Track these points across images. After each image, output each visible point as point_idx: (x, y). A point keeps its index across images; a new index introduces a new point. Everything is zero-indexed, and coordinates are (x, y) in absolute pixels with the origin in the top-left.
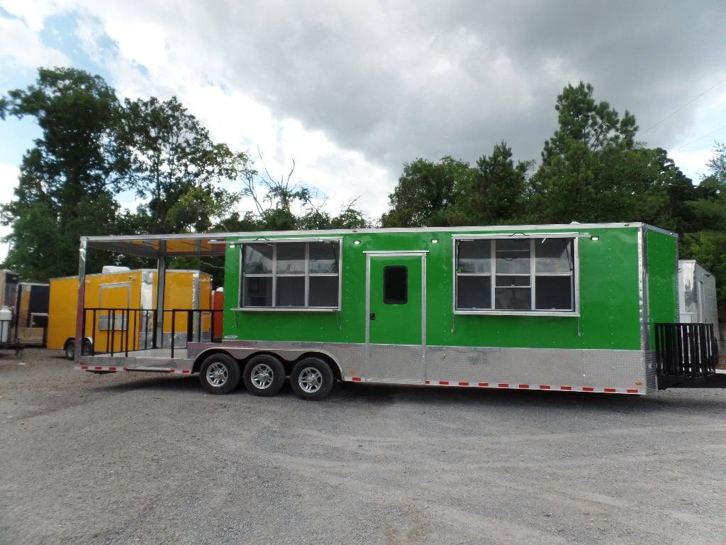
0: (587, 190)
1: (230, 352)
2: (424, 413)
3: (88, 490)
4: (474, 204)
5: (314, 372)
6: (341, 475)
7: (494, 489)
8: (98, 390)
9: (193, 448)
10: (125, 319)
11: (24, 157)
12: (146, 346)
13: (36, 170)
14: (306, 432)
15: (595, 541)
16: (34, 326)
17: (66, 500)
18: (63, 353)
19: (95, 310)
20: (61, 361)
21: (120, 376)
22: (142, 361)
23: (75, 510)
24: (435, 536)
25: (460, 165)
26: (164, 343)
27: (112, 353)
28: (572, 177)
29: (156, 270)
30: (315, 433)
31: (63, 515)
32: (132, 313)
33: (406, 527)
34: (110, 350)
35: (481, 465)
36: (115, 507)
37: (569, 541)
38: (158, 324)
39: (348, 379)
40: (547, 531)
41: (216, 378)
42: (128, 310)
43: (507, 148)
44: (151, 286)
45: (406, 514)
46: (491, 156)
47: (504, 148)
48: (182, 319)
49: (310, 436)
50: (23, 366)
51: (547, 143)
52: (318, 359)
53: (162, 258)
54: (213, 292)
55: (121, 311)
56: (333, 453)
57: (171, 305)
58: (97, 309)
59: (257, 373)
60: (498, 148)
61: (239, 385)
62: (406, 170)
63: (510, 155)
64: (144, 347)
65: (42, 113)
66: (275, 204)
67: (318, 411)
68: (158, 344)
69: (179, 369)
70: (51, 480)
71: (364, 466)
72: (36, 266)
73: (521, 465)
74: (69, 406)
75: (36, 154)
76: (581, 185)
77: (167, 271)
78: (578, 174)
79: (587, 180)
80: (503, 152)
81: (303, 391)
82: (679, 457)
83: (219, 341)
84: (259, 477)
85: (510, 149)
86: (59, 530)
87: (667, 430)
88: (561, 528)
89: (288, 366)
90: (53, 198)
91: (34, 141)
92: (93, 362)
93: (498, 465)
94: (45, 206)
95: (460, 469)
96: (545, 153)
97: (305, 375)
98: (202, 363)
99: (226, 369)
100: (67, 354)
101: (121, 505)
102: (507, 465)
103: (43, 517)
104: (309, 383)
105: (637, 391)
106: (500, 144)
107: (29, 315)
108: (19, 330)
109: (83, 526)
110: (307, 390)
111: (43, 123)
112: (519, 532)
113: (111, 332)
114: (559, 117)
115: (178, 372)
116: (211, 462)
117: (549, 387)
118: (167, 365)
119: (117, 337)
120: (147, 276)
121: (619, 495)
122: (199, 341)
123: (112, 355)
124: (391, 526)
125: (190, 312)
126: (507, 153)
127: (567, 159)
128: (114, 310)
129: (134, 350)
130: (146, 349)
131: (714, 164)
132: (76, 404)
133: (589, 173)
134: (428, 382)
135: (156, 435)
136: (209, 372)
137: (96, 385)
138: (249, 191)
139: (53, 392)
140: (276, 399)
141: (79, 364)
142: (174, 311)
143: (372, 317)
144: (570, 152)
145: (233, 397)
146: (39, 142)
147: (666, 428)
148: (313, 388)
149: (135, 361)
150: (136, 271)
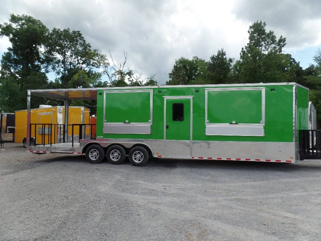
0: (260, 71)
1: (100, 144)
2: (192, 172)
3: (32, 213)
4: (208, 77)
5: (139, 153)
6: (158, 204)
7: (234, 210)
8: (38, 162)
9: (84, 191)
10: (50, 129)
11: (3, 56)
12: (60, 142)
13: (8, 62)
14: (138, 181)
15: (292, 238)
16: (8, 133)
17: (21, 219)
18: (22, 145)
19: (36, 124)
20: (22, 148)
21: (48, 155)
22: (58, 148)
23: (25, 224)
24: (211, 237)
25: (201, 61)
26: (69, 140)
27: (44, 145)
28: (253, 65)
29: (64, 107)
30: (142, 182)
31: (19, 227)
32: (53, 126)
33: (195, 232)
34: (43, 143)
35: (225, 198)
36: (46, 223)
37: (280, 239)
38: (65, 132)
39: (155, 156)
40: (267, 233)
41: (93, 156)
42: (51, 124)
43: (224, 51)
44: (62, 114)
45: (194, 225)
46: (216, 55)
47: (222, 51)
48: (77, 128)
49: (140, 184)
50: (4, 151)
51: (243, 49)
52: (141, 147)
53: (67, 101)
54: (90, 117)
55: (48, 125)
56: (152, 192)
57: (71, 122)
58: (37, 124)
59: (113, 154)
60: (219, 52)
61: (104, 159)
62: (176, 63)
63: (225, 55)
64: (59, 142)
65: (11, 36)
66: (117, 77)
67: (142, 171)
68: (66, 141)
69: (76, 152)
70: (14, 208)
71: (168, 199)
72: (9, 105)
73: (244, 197)
74: (24, 170)
75: (8, 55)
76: (257, 69)
77: (69, 107)
78: (256, 63)
79: (260, 66)
80: (222, 54)
81: (135, 162)
82: (317, 193)
83: (95, 139)
84: (118, 205)
85: (225, 52)
86: (16, 236)
87: (307, 179)
88: (273, 231)
89: (127, 150)
90: (16, 75)
91: (8, 49)
92: (35, 149)
93: (233, 197)
94: (13, 79)
95: (215, 200)
96: (242, 54)
97: (135, 154)
98: (87, 149)
99: (98, 152)
100: (24, 145)
101: (49, 222)
102: (237, 197)
103: (8, 229)
104: (137, 158)
105: (291, 161)
106: (220, 50)
107: (6, 128)
108: (2, 134)
109: (29, 234)
110: (137, 161)
111: (11, 40)
112: (253, 234)
113: (43, 135)
114: (249, 36)
115: (76, 154)
116: (93, 198)
117: (250, 160)
118: (71, 150)
119: (46, 137)
120: (60, 110)
121: (296, 213)
122: (85, 139)
123: (44, 146)
124: (188, 232)
125: (81, 126)
126: (223, 54)
127: (251, 56)
128: (45, 124)
129: (55, 143)
130: (60, 143)
131: (316, 59)
132: (27, 169)
133: (261, 63)
134: (193, 158)
135: (66, 184)
136: (90, 154)
137: (37, 159)
138: (106, 72)
139: (17, 163)
140: (122, 165)
141: (29, 150)
142: (73, 125)
143: (167, 127)
144: (253, 53)
145: (102, 165)
146: (9, 49)
147: (306, 178)
148: (139, 160)
149: (55, 148)
150: (55, 107)
